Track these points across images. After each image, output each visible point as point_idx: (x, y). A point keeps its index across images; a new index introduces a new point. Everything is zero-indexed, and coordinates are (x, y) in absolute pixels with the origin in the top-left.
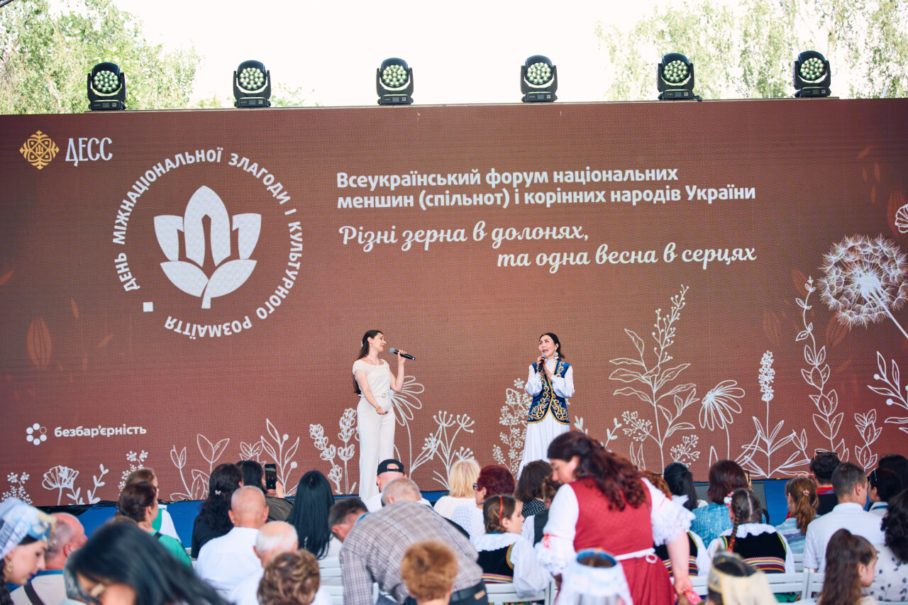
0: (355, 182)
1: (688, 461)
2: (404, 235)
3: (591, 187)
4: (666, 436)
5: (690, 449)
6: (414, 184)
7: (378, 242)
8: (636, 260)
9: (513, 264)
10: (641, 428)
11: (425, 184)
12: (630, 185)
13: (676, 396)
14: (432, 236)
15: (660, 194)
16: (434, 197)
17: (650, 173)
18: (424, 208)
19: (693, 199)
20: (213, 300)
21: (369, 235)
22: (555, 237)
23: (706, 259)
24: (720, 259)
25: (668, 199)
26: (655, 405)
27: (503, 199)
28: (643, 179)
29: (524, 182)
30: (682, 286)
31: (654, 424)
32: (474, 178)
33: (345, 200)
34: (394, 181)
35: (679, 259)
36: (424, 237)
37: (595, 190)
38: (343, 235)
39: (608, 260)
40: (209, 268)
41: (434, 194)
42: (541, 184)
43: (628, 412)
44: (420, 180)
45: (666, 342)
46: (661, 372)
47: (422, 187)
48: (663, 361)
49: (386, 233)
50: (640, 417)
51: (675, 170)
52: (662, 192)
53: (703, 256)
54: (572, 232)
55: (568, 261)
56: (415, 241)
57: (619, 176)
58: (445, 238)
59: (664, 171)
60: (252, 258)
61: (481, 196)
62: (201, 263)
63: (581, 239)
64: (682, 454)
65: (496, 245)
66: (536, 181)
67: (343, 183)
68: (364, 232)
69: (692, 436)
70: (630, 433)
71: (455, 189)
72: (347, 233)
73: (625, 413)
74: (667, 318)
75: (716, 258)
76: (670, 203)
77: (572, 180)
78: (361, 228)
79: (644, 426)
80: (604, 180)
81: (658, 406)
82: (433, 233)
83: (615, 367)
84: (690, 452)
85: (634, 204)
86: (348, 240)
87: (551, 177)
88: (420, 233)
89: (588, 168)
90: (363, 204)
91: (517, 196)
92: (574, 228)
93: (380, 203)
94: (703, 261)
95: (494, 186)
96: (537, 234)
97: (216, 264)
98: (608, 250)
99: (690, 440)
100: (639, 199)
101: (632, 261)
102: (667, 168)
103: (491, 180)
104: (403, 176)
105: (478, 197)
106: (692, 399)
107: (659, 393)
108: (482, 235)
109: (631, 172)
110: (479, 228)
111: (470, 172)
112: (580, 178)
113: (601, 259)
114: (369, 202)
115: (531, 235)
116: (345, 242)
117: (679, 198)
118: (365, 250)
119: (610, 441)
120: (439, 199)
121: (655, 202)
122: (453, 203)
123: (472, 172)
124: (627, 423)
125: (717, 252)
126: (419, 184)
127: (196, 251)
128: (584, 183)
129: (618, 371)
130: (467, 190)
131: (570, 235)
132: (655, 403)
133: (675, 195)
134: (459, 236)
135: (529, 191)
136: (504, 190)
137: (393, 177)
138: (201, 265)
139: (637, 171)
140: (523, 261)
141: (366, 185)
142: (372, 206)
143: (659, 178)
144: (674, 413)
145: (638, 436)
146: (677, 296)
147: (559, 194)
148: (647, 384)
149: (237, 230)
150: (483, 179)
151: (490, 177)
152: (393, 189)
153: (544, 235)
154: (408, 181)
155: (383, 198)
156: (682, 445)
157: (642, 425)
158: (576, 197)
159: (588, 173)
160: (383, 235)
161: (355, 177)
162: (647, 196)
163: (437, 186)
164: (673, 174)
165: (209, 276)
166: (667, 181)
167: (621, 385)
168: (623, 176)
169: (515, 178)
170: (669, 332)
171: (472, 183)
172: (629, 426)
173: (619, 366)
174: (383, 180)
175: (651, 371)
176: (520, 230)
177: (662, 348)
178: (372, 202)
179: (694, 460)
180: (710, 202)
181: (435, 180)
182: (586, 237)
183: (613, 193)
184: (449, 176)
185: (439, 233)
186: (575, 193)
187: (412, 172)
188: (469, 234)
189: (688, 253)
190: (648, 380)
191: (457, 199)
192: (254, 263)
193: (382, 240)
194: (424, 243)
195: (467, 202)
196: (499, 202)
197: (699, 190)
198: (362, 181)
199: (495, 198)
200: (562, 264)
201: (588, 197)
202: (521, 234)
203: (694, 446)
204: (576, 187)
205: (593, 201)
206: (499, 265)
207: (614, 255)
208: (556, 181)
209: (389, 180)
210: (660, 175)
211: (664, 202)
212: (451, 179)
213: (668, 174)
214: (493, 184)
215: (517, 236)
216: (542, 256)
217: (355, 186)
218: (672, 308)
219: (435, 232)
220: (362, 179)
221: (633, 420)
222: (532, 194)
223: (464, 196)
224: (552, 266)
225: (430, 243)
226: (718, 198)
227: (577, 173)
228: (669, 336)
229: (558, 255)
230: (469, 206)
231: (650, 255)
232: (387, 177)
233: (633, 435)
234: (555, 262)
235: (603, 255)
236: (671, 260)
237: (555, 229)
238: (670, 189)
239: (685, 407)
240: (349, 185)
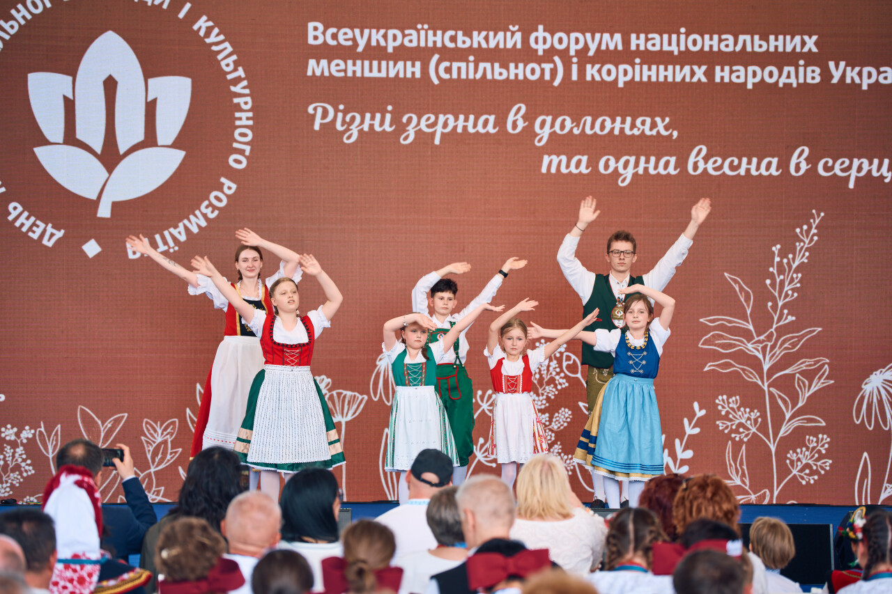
0: (335, 36)
1: (812, 473)
2: (404, 120)
3: (686, 58)
4: (781, 435)
5: (816, 455)
6: (422, 44)
7: (366, 127)
8: (748, 170)
9: (564, 170)
10: (743, 421)
11: (439, 45)
12: (744, 58)
13: (797, 375)
14: (445, 124)
15: (789, 72)
16: (451, 65)
17: (776, 40)
18: (436, 82)
19: (839, 81)
20: (115, 205)
21: (353, 118)
22: (628, 132)
23: (853, 173)
24: (875, 174)
25: (801, 80)
26: (766, 388)
27: (554, 72)
28: (764, 49)
29: (586, 48)
30: (814, 211)
31: (764, 416)
32: (511, 39)
33: (318, 63)
34: (392, 39)
35: (812, 171)
36: (434, 124)
37: (691, 64)
38: (314, 116)
39: (705, 170)
40: (110, 157)
41: (451, 61)
42: (611, 51)
43: (725, 397)
44: (431, 38)
45: (787, 295)
46: (777, 340)
47: (435, 49)
48: (781, 323)
49: (378, 116)
50: (743, 404)
51: (815, 38)
52: (792, 69)
53: (849, 168)
54: (654, 125)
55: (646, 169)
56: (420, 130)
57: (728, 44)
58: (465, 128)
59: (798, 39)
60: (176, 145)
61: (521, 65)
62: (98, 148)
63: (666, 137)
64: (804, 462)
65: (540, 141)
66: (603, 47)
67: (316, 38)
68: (345, 112)
69: (820, 436)
70: (727, 427)
71: (483, 55)
72: (320, 113)
73: (720, 398)
74: (788, 259)
75: (870, 171)
76: (804, 86)
77: (657, 48)
78: (341, 107)
79: (749, 419)
80: (707, 49)
81: (771, 389)
82: (447, 119)
83: (707, 329)
84: (817, 460)
85: (750, 86)
86: (321, 124)
87: (626, 42)
88: (428, 119)
89: (683, 30)
90: (345, 71)
91: (575, 68)
92: (658, 120)
93: (371, 70)
94: (849, 176)
95: (540, 53)
96: (603, 127)
97: (122, 151)
98: (707, 155)
99: (817, 442)
100: (758, 79)
101: (742, 172)
102: (802, 34)
103: (536, 42)
104: (407, 32)
105: (516, 67)
106: (822, 381)
107: (772, 371)
108: (521, 124)
109: (748, 38)
110: (516, 114)
111: (506, 30)
112: (670, 44)
113: (696, 167)
114: (355, 68)
115: (592, 127)
116: (317, 127)
117: (818, 80)
118: (345, 141)
119: (690, 436)
120: (459, 69)
121: (781, 85)
122: (479, 76)
123: (509, 30)
124: (723, 413)
125: (871, 163)
126: (430, 44)
127: (91, 129)
128: (676, 53)
129: (713, 336)
130: (501, 56)
131: (651, 129)
132: (766, 384)
133: (813, 75)
134: (486, 125)
135: (593, 61)
136: (556, 59)
137: (391, 32)
138: (99, 151)
139: (756, 37)
140: (579, 165)
141: (350, 43)
142: (359, 74)
143: (789, 49)
144: (795, 400)
145: (740, 433)
146: (805, 227)
147: (637, 68)
148: (756, 357)
149: (155, 101)
150: (525, 40)
151: (536, 39)
152: (390, 50)
153: (612, 129)
154: (413, 39)
155: (375, 63)
156: (804, 449)
157: (745, 416)
158: (662, 73)
159: (683, 37)
160: (373, 118)
161: (334, 30)
162: (770, 74)
163: (457, 49)
164: (811, 43)
165: (110, 168)
166: (801, 53)
167: (716, 356)
168: (736, 44)
169: (573, 41)
170: (792, 280)
171: (509, 45)
172: (726, 418)
173: (715, 328)
174: (376, 36)
175: (762, 338)
176: (576, 120)
177: (780, 304)
178: (358, 69)
179: (823, 472)
180: (865, 87)
181: (453, 39)
182: (675, 134)
183: (718, 68)
184: (475, 33)
185: (456, 119)
186: (662, 67)
187: (419, 26)
188: (500, 122)
189: (826, 163)
190: (758, 350)
191: (485, 69)
192: (180, 155)
193: (371, 126)
194: (433, 134)
195: (501, 74)
196: (547, 77)
197: (849, 69)
198: (344, 36)
199: (543, 70)
200: (637, 172)
201: (680, 74)
202: (578, 126)
203: (824, 452)
204: (663, 58)
205: (688, 80)
206: (544, 170)
207: (715, 162)
208: (633, 47)
209: (385, 36)
210: (790, 44)
211: (795, 85)
212: (478, 38)
213: (803, 43)
214: (540, 48)
215: (572, 129)
216: (608, 160)
217: (333, 43)
218: (797, 244)
219: (451, 117)
220: (345, 34)
221: (732, 409)
222: (597, 66)
223: (497, 65)
224: (621, 175)
225: (443, 134)
226: (877, 80)
227: (666, 37)
228: (791, 286)
229: (632, 159)
230: (503, 81)
231: (769, 164)
232: (382, 31)
233: (732, 431)
234: (627, 169)
235: (699, 161)
236: (802, 172)
237: (629, 120)
238: (805, 66)
239: (811, 392)
240: (325, 40)
